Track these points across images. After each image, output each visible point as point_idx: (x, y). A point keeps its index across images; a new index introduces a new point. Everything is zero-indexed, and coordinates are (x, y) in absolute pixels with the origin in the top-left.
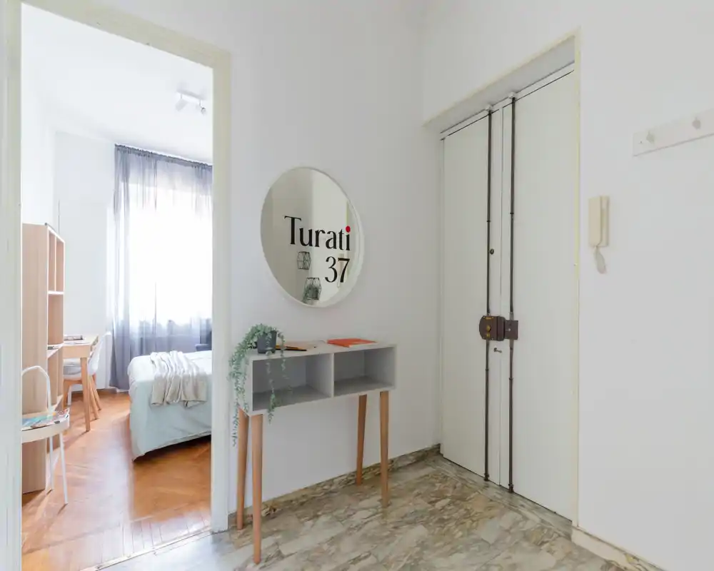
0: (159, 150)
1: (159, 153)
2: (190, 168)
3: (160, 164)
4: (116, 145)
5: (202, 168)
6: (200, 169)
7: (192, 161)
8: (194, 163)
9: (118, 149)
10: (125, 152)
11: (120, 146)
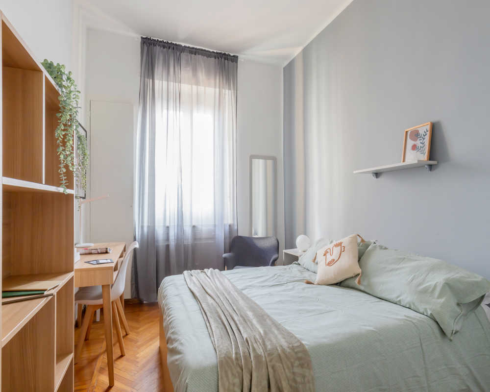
0: (184, 41)
1: (183, 44)
2: (213, 59)
3: (184, 56)
4: (142, 37)
5: (225, 59)
6: (223, 59)
7: (215, 51)
8: (217, 53)
9: (144, 43)
10: (150, 44)
11: (146, 38)
